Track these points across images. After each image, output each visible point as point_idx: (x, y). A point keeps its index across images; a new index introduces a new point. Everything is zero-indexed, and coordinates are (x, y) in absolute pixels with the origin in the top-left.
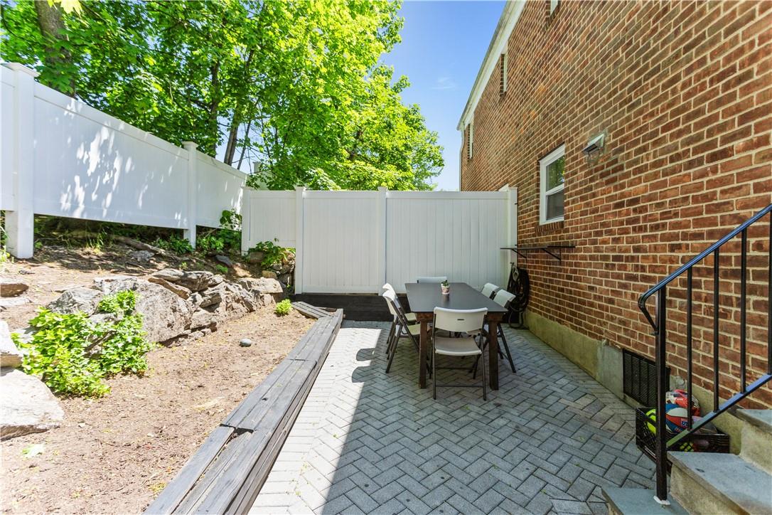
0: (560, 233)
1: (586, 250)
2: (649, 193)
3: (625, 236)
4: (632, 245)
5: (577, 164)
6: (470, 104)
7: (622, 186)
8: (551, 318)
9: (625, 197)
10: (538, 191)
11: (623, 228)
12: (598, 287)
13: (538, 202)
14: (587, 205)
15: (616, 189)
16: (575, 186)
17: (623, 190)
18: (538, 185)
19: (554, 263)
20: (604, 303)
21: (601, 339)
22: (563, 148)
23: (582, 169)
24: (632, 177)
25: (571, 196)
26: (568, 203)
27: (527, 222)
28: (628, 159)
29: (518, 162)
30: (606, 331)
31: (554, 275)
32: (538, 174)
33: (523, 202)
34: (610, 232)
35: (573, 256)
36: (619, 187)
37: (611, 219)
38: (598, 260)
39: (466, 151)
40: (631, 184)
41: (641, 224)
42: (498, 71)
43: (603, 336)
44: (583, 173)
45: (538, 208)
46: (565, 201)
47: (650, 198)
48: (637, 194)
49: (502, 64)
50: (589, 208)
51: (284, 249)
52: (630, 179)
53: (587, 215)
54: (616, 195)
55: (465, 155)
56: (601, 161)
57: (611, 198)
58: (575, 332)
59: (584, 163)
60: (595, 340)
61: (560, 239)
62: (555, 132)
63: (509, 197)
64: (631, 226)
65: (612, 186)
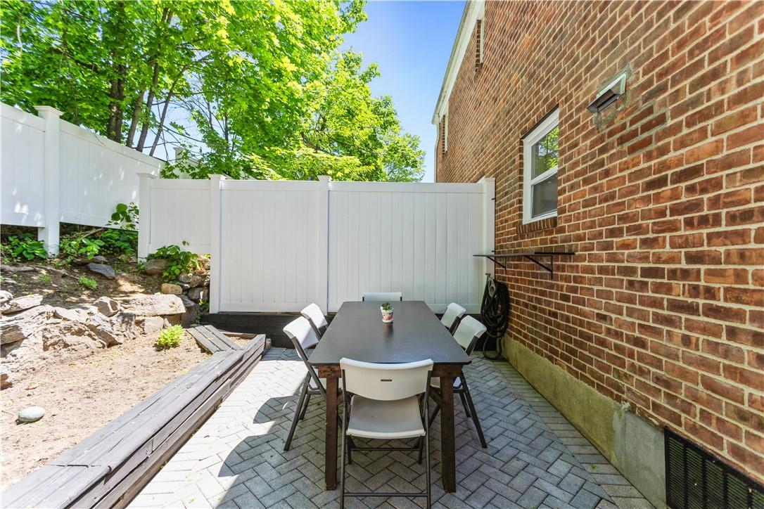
0: (551, 233)
1: (593, 258)
2: (725, 152)
3: (668, 235)
4: (683, 250)
5: (578, 132)
6: (445, 90)
7: (663, 151)
8: (538, 351)
9: (669, 168)
10: (521, 179)
11: (664, 222)
12: (614, 316)
13: (521, 194)
14: (595, 189)
15: (649, 157)
16: (576, 164)
17: (665, 157)
18: (521, 172)
19: (542, 276)
20: (624, 344)
21: (619, 399)
22: (556, 114)
23: (585, 138)
24: (685, 131)
25: (568, 179)
26: (563, 191)
27: (506, 221)
28: (674, 101)
29: (495, 146)
30: (629, 389)
31: (543, 293)
32: (521, 157)
33: (502, 196)
34: (638, 230)
35: (571, 267)
36: (655, 154)
37: (639, 208)
38: (614, 274)
39: (441, 146)
40: (682, 144)
41: (705, 212)
42: (474, 43)
43: (624, 396)
44: (588, 142)
45: (520, 202)
46: (559, 188)
47: (727, 163)
48: (698, 159)
49: (479, 32)
50: (598, 195)
51: (196, 255)
52: (679, 135)
53: (594, 205)
54: (650, 168)
55: (440, 151)
56: (618, 118)
57: (640, 174)
58: (574, 378)
59: (590, 128)
60: (608, 399)
61: (551, 243)
62: (544, 93)
63: (485, 190)
64: (682, 218)
65: (641, 154)
